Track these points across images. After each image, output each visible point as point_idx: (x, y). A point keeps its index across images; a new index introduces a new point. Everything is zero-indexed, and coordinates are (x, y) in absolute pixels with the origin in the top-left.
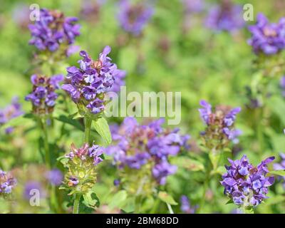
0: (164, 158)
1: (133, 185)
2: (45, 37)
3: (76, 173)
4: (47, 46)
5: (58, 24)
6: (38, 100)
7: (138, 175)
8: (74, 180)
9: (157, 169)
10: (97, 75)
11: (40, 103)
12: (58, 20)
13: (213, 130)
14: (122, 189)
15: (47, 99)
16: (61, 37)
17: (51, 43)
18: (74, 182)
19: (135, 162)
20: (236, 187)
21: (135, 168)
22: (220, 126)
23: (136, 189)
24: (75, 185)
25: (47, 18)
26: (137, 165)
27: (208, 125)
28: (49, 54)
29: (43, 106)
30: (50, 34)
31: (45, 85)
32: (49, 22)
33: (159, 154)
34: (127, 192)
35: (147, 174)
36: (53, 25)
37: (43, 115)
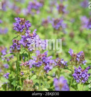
0: (48, 64)
1: (38, 73)
2: (18, 27)
3: (23, 71)
4: (19, 30)
5: (23, 22)
6: (14, 48)
7: (39, 70)
8: (22, 73)
9: (45, 67)
10: (31, 38)
11: (15, 49)
12: (23, 21)
13: (73, 59)
14: (34, 74)
15: (17, 48)
16: (24, 27)
17: (21, 29)
18: (22, 74)
19: (38, 64)
20: (77, 77)
21: (38, 67)
22: (76, 57)
23: (39, 74)
24: (23, 75)
25: (19, 21)
26: (38, 66)
27: (72, 57)
28: (20, 33)
29: (16, 50)
30: (20, 26)
31: (17, 42)
32: (20, 22)
33: (46, 62)
34: (36, 75)
35: (42, 69)
36: (21, 23)
37: (16, 53)
